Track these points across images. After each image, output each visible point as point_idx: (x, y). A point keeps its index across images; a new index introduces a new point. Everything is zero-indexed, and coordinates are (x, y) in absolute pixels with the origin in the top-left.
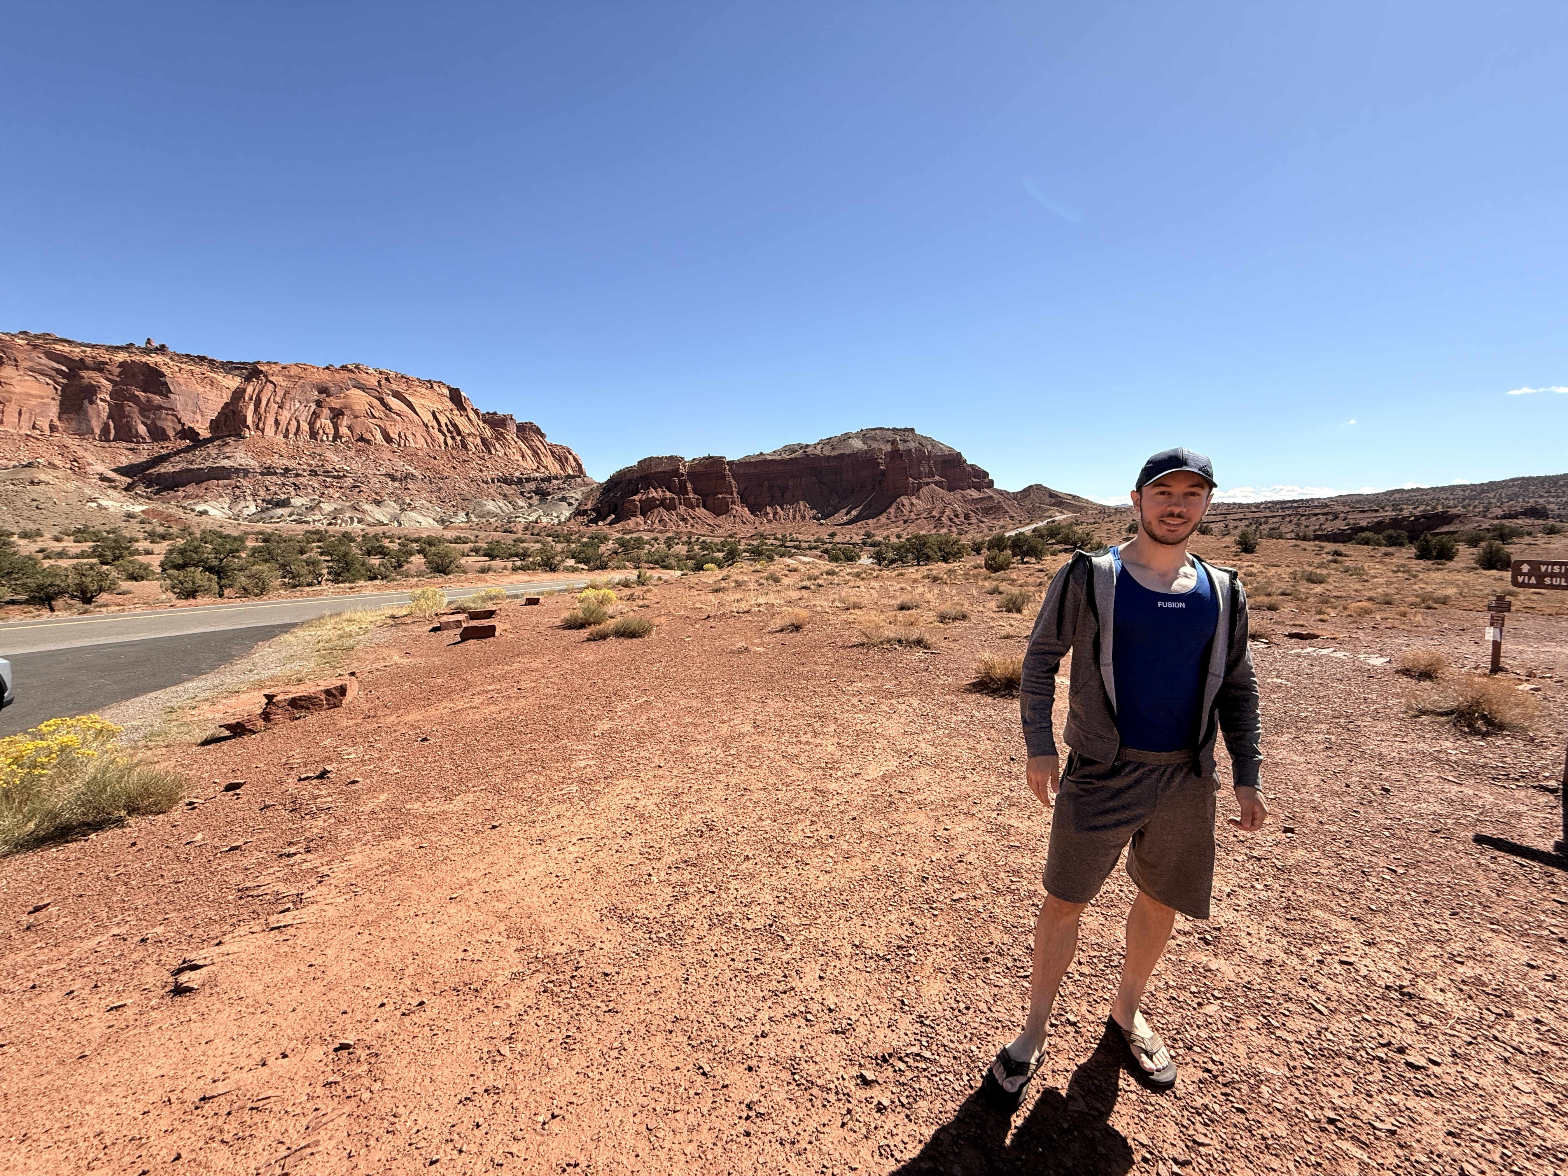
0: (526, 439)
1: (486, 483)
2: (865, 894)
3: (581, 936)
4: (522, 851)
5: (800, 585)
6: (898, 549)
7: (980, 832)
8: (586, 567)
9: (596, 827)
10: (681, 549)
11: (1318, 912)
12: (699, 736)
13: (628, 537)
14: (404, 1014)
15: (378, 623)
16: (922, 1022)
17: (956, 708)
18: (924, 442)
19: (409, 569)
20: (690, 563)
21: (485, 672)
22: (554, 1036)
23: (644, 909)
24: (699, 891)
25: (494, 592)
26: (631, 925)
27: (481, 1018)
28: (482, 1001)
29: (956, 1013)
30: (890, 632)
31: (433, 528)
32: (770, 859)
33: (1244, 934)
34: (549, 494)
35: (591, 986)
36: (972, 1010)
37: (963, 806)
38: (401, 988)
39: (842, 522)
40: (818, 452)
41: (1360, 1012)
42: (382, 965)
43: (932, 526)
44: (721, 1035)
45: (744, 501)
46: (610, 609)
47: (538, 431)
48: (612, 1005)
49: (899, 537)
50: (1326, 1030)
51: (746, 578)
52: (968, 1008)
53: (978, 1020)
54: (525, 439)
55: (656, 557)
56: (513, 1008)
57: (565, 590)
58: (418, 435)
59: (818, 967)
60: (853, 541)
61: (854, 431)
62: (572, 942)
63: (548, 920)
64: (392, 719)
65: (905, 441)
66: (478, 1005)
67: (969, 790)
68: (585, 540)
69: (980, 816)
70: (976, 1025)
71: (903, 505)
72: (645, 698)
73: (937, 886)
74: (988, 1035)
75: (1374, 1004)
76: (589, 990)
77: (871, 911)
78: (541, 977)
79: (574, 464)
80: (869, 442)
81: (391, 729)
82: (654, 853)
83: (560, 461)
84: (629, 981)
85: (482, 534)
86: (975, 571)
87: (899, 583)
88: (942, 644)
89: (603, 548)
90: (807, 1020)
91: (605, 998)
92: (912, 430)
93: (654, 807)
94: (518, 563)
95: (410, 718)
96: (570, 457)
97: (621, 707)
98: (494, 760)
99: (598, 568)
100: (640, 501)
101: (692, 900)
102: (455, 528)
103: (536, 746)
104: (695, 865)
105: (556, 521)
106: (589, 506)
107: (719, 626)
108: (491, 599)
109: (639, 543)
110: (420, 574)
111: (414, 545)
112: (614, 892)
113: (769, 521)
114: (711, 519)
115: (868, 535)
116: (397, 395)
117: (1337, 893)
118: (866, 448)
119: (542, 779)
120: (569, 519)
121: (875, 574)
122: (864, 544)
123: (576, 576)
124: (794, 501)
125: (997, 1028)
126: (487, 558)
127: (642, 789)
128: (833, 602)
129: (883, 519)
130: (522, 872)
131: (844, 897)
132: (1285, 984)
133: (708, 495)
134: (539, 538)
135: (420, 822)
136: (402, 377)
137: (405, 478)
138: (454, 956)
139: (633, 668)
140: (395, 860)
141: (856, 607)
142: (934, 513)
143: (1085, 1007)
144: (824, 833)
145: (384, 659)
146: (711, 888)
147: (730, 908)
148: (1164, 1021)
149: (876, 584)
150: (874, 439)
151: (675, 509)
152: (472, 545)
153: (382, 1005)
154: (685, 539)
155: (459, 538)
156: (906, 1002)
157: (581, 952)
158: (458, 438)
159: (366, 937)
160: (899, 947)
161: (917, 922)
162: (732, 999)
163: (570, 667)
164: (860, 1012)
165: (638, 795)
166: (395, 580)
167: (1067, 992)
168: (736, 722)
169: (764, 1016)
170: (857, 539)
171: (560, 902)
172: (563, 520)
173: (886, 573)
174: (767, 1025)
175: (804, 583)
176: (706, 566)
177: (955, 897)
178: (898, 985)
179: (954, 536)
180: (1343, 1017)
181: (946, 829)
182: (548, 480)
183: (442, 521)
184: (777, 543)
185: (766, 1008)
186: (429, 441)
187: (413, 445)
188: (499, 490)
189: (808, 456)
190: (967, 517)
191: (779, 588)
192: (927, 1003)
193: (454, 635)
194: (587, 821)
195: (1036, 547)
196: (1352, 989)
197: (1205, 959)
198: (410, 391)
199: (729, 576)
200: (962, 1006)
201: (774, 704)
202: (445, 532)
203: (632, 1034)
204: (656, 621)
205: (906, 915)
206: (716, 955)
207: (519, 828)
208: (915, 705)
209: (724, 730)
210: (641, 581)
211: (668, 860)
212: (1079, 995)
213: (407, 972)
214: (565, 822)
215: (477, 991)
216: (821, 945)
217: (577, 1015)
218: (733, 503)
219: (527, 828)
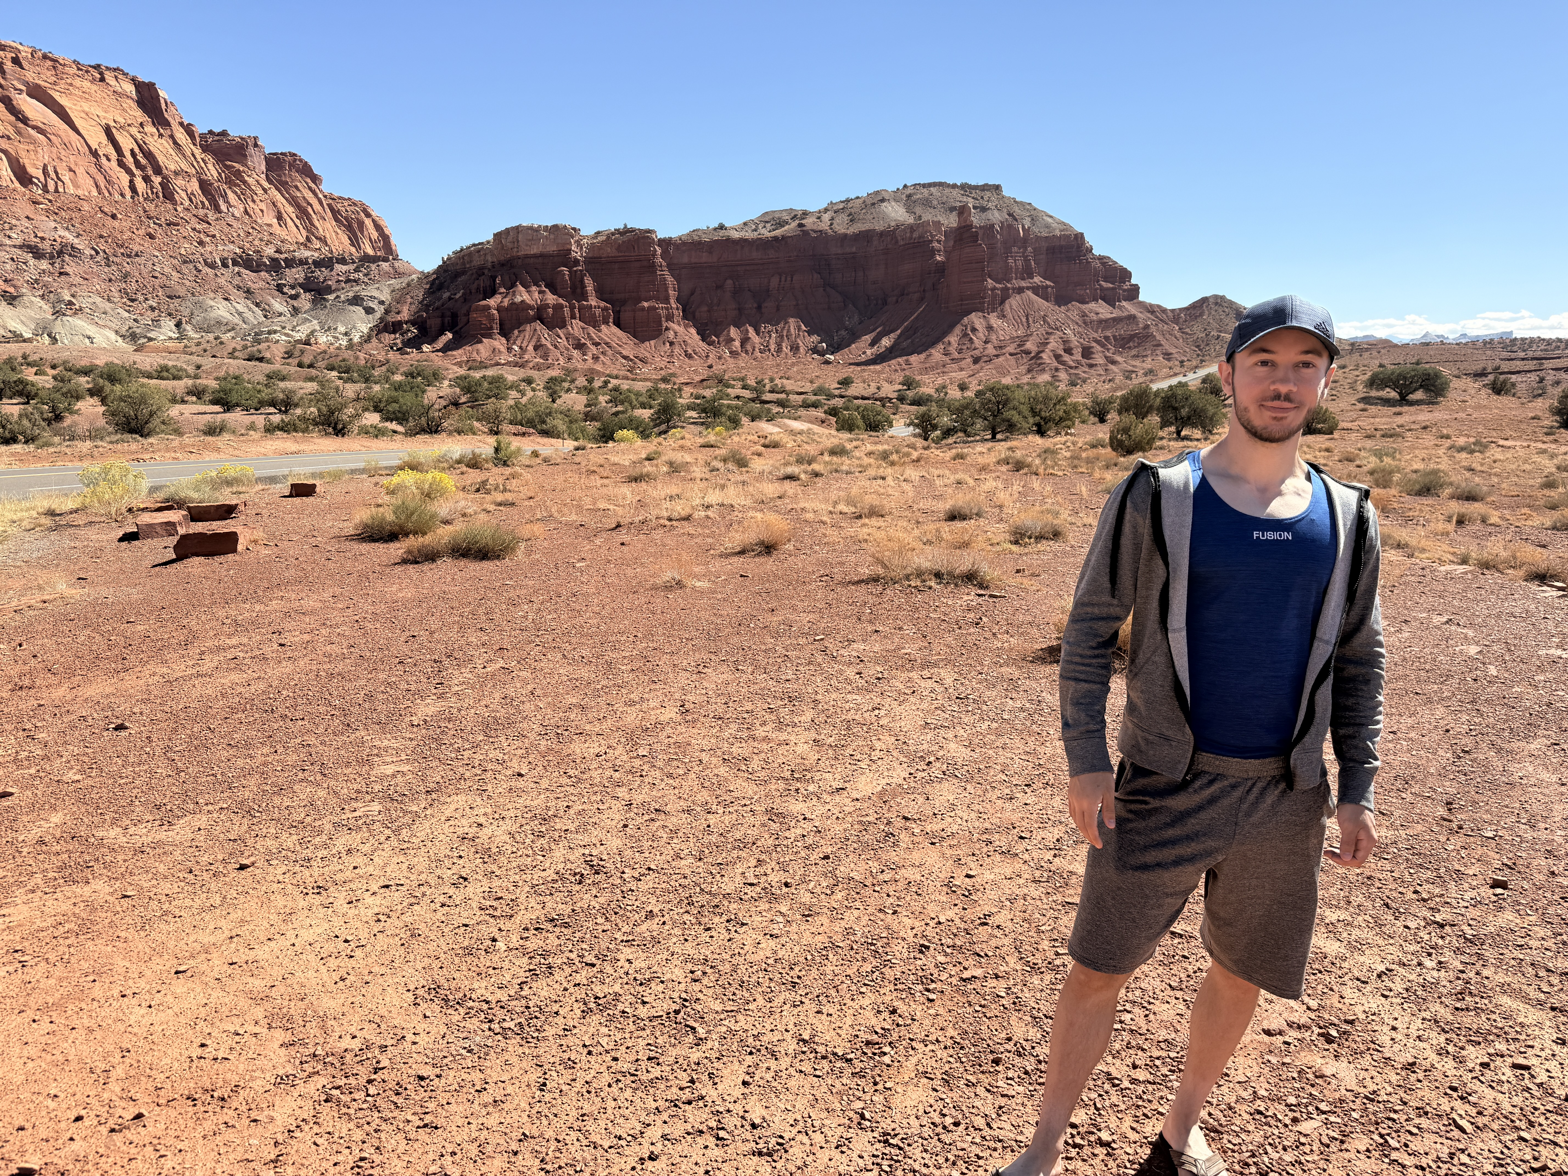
0: (284, 184)
1: (212, 266)
2: (829, 969)
3: (383, 1026)
4: (290, 904)
5: (783, 471)
6: (959, 410)
7: (1022, 881)
8: (400, 429)
9: (410, 868)
10: (575, 401)
11: (1505, 1000)
12: (588, 727)
13: (477, 375)
14: (113, 1130)
15: (26, 524)
16: (886, 1141)
17: (1016, 688)
18: (1017, 210)
19: (75, 424)
20: (592, 427)
21: (221, 614)
22: (340, 1158)
23: (481, 988)
24: (570, 962)
25: (232, 470)
26: (462, 1011)
27: (230, 1135)
28: (231, 1113)
29: (939, 1129)
30: (925, 559)
31: (116, 349)
32: (686, 917)
33: (1386, 1029)
34: (329, 290)
35: (398, 1094)
36: (962, 1127)
37: (1001, 841)
38: (106, 1096)
39: (863, 358)
40: (824, 226)
41: (1518, 1129)
42: (73, 1065)
43: (1023, 369)
44: (589, 1158)
45: (689, 315)
46: (442, 508)
47: (306, 171)
48: (428, 1119)
49: (963, 387)
50: (1463, 1151)
51: (688, 458)
52: (957, 1124)
53: (969, 1139)
54: (282, 186)
55: (530, 414)
56: (279, 1123)
57: (363, 471)
58: (80, 171)
59: (743, 1068)
60: (882, 394)
61: (891, 188)
62: (369, 1031)
63: (332, 1004)
64: (61, 692)
65: (984, 209)
66: (226, 1119)
67: (1015, 817)
68: (398, 378)
69: (1026, 857)
70: (965, 1146)
71: (974, 330)
72: (501, 663)
73: (941, 958)
74: (979, 1158)
75: (1542, 1120)
76: (395, 1098)
77: (833, 992)
78: (321, 1081)
79: (375, 235)
80: (918, 210)
81: (59, 710)
82: (502, 908)
83: (349, 228)
84: (456, 1086)
85: (208, 362)
86: (1092, 453)
87: (955, 472)
88: (1012, 581)
89: (431, 394)
90: (718, 1138)
91: (419, 1110)
92: (997, 188)
93: (507, 838)
94: (276, 419)
95: (92, 691)
96: (368, 222)
97: (458, 677)
98: (240, 763)
99: (423, 431)
100: (499, 309)
101: (558, 975)
102: (157, 350)
103: (312, 740)
104: (567, 925)
105: (344, 342)
106: (405, 315)
107: (636, 541)
108: (229, 483)
109: (498, 388)
110: (94, 435)
111: (83, 380)
112: (436, 964)
113: (734, 354)
114: (629, 346)
115: (909, 383)
116: (37, 93)
117: (1543, 973)
118: (911, 220)
119: (322, 793)
120: (367, 339)
121: (915, 455)
122: (901, 399)
123: (381, 444)
124: (777, 318)
125: (995, 1149)
126: (218, 408)
127: (489, 810)
128: (836, 503)
129: (936, 353)
130: (290, 934)
131: (796, 971)
132: (1426, 1093)
133: (624, 302)
134: (313, 372)
135: (120, 858)
136: (45, 57)
137: (60, 253)
138: (187, 1053)
139: (481, 611)
140: (84, 915)
141: (874, 512)
142: (1029, 345)
143: (1128, 1121)
144: (775, 878)
145: (40, 588)
146: (590, 959)
147: (617, 988)
148: (1236, 1141)
149: (912, 473)
150: (927, 203)
151: (563, 325)
152: (190, 382)
153: (79, 1119)
154: (581, 381)
155: (165, 368)
156: (867, 1115)
157: (383, 1048)
158: (157, 180)
159: (45, 1026)
160: (868, 1043)
161: (902, 1008)
162: (610, 1111)
163: (371, 609)
164: (798, 1128)
165: (482, 820)
166: (48, 444)
167: (1107, 1103)
168: (652, 704)
169: (654, 1133)
170: (889, 390)
171: (351, 978)
172: (356, 339)
173: (936, 453)
174: (659, 1145)
175: (790, 470)
176: (620, 434)
177: (966, 975)
178: (860, 1094)
179: (1062, 387)
180: (1492, 1135)
181: (968, 876)
182: (327, 263)
183: (133, 337)
184: (747, 394)
185: (659, 1123)
186: (102, 183)
187: (71, 190)
188: (237, 281)
189: (806, 233)
190: (1087, 353)
191: (745, 477)
192: (898, 1117)
193: (164, 548)
194: (395, 860)
195: (1204, 411)
196: (1517, 1100)
197: (1320, 1061)
198: (62, 85)
199: (658, 454)
200: (948, 1121)
201: (717, 677)
202: (138, 357)
203: (457, 1158)
204: (525, 531)
205: (887, 999)
206: (590, 1053)
207: (284, 869)
208: (949, 681)
209: (632, 717)
210: (501, 458)
211: (523, 917)
212: (1123, 1107)
213: (113, 1074)
214: (359, 860)
215: (223, 1099)
216: (751, 1040)
217: (376, 1131)
218: (670, 318)
219: (297, 868)
